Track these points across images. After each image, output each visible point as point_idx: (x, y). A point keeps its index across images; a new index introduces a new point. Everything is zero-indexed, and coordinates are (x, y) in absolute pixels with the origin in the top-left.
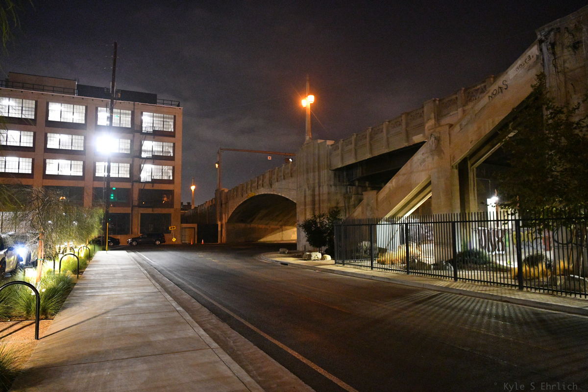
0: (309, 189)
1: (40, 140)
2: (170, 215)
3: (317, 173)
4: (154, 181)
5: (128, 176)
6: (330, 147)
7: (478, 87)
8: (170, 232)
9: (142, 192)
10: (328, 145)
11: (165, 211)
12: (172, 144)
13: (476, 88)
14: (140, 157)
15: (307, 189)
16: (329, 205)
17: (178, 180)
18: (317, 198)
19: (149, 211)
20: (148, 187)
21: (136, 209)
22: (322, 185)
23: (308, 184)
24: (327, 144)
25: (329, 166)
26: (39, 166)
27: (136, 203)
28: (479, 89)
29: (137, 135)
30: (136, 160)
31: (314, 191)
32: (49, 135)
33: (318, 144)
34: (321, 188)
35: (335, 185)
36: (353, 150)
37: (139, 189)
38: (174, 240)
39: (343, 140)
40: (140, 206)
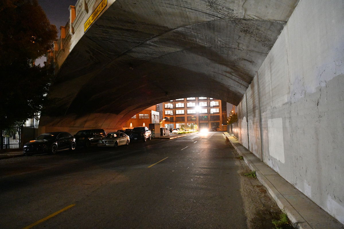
1: (185, 105)
2: (219, 123)
4: (214, 113)
5: (207, 112)
8: (219, 127)
9: (211, 116)
11: (217, 121)
12: (218, 102)
14: (210, 106)
17: (221, 112)
19: (213, 122)
20: (212, 115)
21: (210, 121)
26: (186, 112)
27: (209, 120)
29: (209, 101)
30: (209, 108)
32: (187, 103)
37: (210, 116)
38: (220, 130)
40: (210, 120)
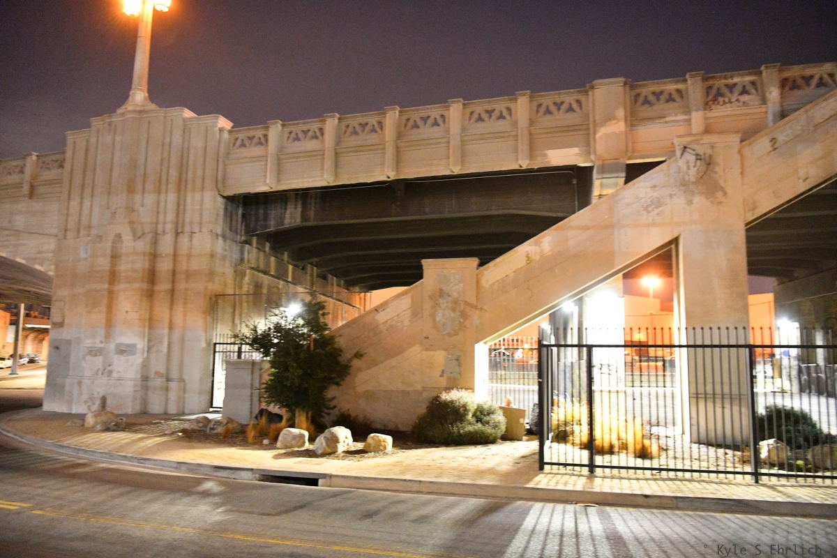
0: (137, 237)
3: (172, 197)
6: (226, 135)
7: (736, 80)
10: (221, 130)
13: (731, 81)
15: (127, 237)
16: (210, 285)
18: (164, 266)
22: (187, 229)
23: (131, 223)
24: (220, 126)
25: (220, 183)
28: (735, 85)
31: (155, 242)
33: (185, 120)
34: (184, 239)
35: (224, 236)
36: (329, 154)
39: (283, 125)
